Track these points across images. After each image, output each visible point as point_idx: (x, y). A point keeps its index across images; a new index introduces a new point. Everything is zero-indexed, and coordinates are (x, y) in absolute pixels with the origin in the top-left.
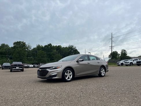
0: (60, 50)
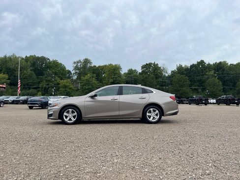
0: (224, 70)
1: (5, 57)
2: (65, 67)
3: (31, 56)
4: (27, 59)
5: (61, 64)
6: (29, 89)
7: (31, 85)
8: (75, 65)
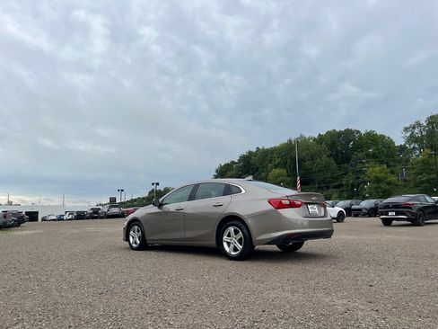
1: (290, 141)
2: (392, 140)
3: (328, 133)
4: (321, 139)
5: (382, 137)
6: (328, 188)
7: (329, 182)
8: (408, 134)
